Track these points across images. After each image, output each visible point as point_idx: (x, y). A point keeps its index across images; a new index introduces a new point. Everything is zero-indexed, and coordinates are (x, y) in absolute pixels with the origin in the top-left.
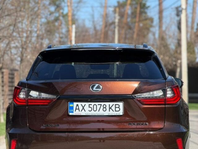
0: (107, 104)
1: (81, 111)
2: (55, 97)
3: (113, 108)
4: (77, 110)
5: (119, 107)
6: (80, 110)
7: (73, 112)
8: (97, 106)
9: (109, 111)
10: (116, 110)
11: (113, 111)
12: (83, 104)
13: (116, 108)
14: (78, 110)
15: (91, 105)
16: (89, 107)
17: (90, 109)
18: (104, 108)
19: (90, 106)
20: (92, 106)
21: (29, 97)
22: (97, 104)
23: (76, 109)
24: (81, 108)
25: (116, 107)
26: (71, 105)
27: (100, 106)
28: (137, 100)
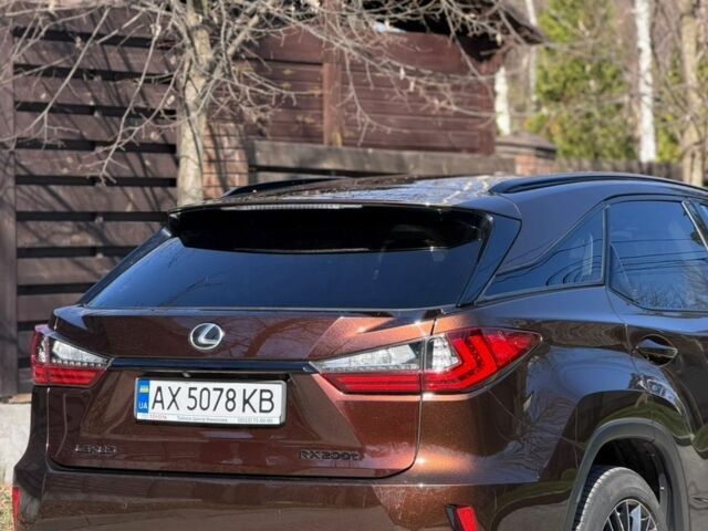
0: (238, 387)
1: (169, 408)
3: (255, 401)
4: (157, 404)
5: (270, 400)
6: (166, 406)
7: (146, 411)
8: (213, 393)
9: (244, 410)
10: (263, 408)
11: (254, 411)
12: (175, 385)
13: (263, 403)
14: (160, 404)
15: (195, 389)
16: (190, 396)
17: (192, 403)
18: (229, 400)
19: (193, 393)
20: (196, 394)
21: (53, 361)
22: (211, 385)
23: (156, 401)
24: (168, 398)
25: (262, 400)
26: (143, 389)
27: (219, 392)
28: (323, 375)
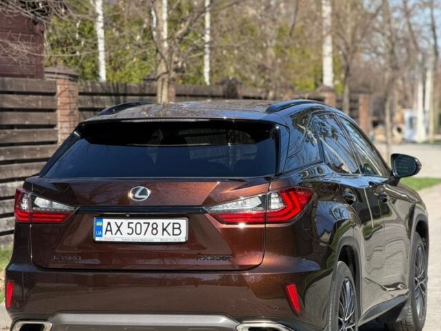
0: (159, 222)
1: (116, 234)
2: (72, 209)
3: (170, 229)
4: (108, 232)
5: (179, 228)
6: (114, 233)
7: (101, 236)
8: (142, 224)
9: (163, 234)
10: (175, 233)
11: (170, 235)
12: (119, 221)
13: (175, 230)
14: (110, 232)
15: (132, 223)
16: (129, 227)
17: (130, 231)
18: (153, 229)
19: (131, 225)
20: (133, 226)
21: (34, 208)
22: (142, 221)
23: (107, 230)
24: (115, 229)
25: (174, 228)
26: (99, 224)
27: (147, 225)
28: (211, 215)
